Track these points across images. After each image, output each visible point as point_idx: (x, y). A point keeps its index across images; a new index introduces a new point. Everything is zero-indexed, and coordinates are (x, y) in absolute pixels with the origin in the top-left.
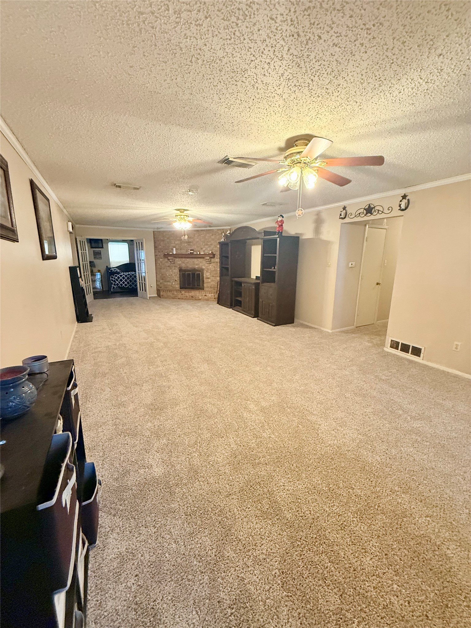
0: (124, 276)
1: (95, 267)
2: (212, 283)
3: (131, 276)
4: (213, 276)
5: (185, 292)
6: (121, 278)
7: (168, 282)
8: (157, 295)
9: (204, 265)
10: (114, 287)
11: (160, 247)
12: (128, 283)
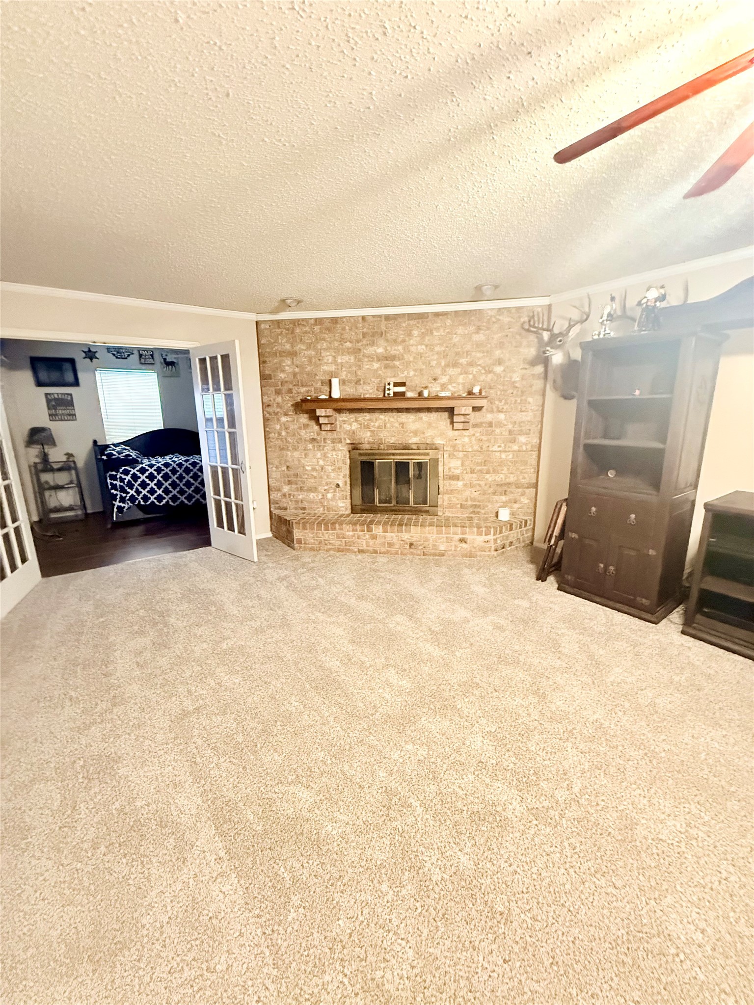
0: (151, 470)
1: (53, 443)
2: (467, 493)
3: (174, 471)
4: (472, 472)
5: (385, 531)
6: (143, 477)
7: (310, 490)
8: (270, 535)
9: (442, 434)
10: (120, 509)
11: (282, 375)
12: (166, 491)
